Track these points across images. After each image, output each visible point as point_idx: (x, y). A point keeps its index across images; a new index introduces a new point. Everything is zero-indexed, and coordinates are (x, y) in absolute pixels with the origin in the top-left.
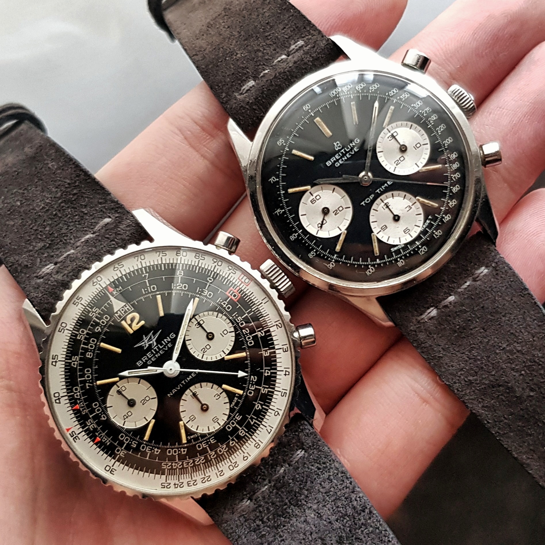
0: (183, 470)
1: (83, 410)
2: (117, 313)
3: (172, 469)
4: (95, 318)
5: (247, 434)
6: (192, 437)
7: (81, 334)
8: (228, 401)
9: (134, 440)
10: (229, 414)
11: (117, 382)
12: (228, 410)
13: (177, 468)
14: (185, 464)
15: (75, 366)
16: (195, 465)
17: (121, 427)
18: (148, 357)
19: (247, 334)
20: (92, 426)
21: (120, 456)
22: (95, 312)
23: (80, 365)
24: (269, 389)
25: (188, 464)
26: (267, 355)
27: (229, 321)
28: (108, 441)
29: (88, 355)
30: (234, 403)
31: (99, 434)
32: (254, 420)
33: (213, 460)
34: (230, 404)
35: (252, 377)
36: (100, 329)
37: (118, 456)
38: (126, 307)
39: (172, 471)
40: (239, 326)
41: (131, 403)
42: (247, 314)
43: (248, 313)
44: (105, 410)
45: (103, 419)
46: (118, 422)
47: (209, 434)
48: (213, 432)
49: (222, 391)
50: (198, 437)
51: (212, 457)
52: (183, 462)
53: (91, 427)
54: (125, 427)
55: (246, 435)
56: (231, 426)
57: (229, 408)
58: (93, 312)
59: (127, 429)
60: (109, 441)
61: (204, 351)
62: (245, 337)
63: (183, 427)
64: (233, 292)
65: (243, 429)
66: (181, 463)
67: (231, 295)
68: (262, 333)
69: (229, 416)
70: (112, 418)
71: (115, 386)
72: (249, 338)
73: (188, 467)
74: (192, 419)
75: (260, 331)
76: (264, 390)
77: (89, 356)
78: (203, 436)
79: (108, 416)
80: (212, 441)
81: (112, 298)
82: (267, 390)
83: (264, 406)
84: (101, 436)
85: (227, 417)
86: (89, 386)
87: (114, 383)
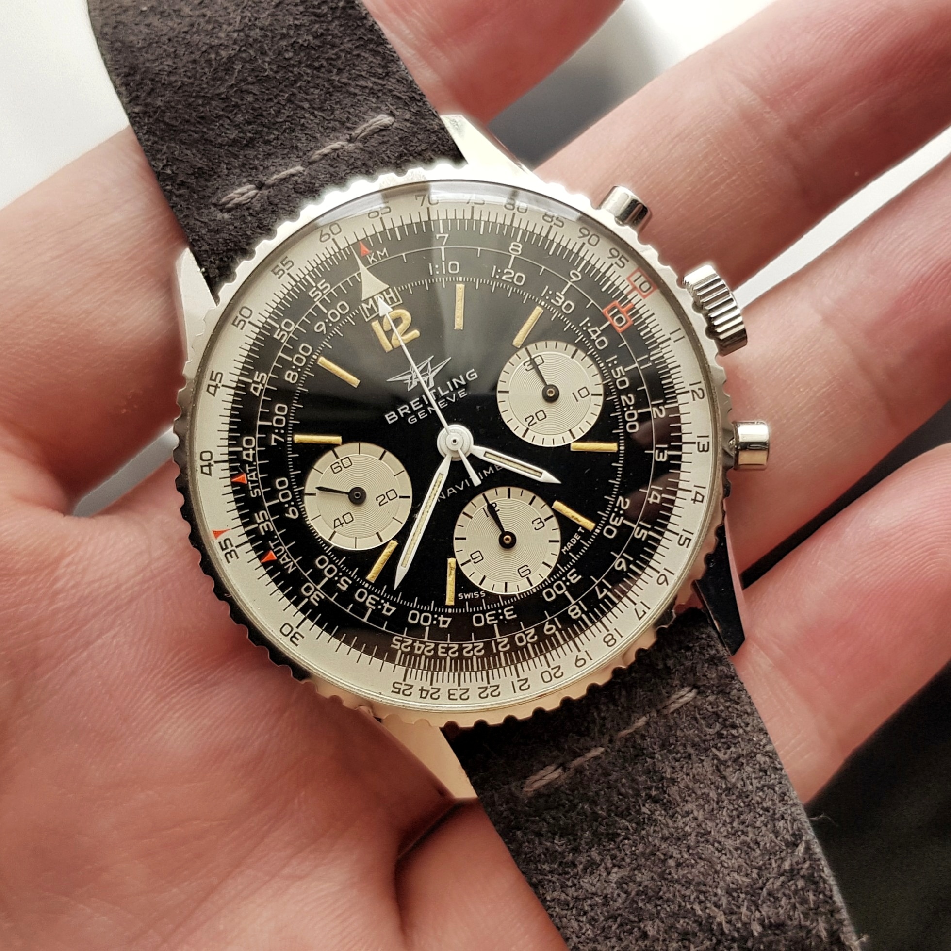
0: (435, 662)
1: (254, 488)
2: (366, 301)
3: (411, 654)
4: (318, 303)
5: (584, 616)
6: (467, 596)
7: (282, 330)
8: (559, 538)
9: (345, 574)
10: (556, 566)
11: (337, 445)
12: (556, 558)
13: (423, 653)
14: (440, 650)
15: (257, 394)
16: (461, 657)
17: (325, 542)
18: (411, 409)
19: (628, 406)
20: (265, 524)
21: (309, 602)
22: (322, 291)
23: (268, 392)
24: (651, 533)
25: (447, 652)
26: (661, 459)
27: (596, 372)
28: (291, 564)
29: (289, 374)
30: (570, 545)
31: (276, 546)
32: (605, 591)
33: (502, 654)
34: (563, 545)
35: (621, 498)
36: (324, 328)
37: (306, 600)
38: (388, 293)
39: (411, 659)
40: (615, 384)
41: (357, 497)
42: (636, 365)
43: (641, 363)
44: (298, 499)
45: (291, 516)
46: (321, 528)
47: (505, 598)
48: (514, 596)
49: (551, 513)
50: (480, 598)
51: (500, 648)
52: (437, 645)
53: (263, 528)
54: (334, 543)
55: (581, 618)
56: (555, 592)
57: (558, 553)
58: (318, 289)
59: (335, 547)
60: (294, 565)
61: (531, 421)
62: (623, 413)
63: (453, 572)
64: (618, 312)
65: (577, 604)
66: (433, 646)
67: (613, 316)
68: (661, 410)
69: (556, 570)
70: (309, 518)
71: (330, 454)
72: (632, 415)
73: (445, 658)
74: (477, 557)
75: (657, 405)
76: (640, 534)
77: (290, 380)
78: (491, 598)
79: (302, 512)
80: (509, 615)
81: (363, 269)
82: (646, 532)
83: (631, 566)
84: (280, 550)
85: (550, 570)
86: (276, 440)
87: (330, 447)
